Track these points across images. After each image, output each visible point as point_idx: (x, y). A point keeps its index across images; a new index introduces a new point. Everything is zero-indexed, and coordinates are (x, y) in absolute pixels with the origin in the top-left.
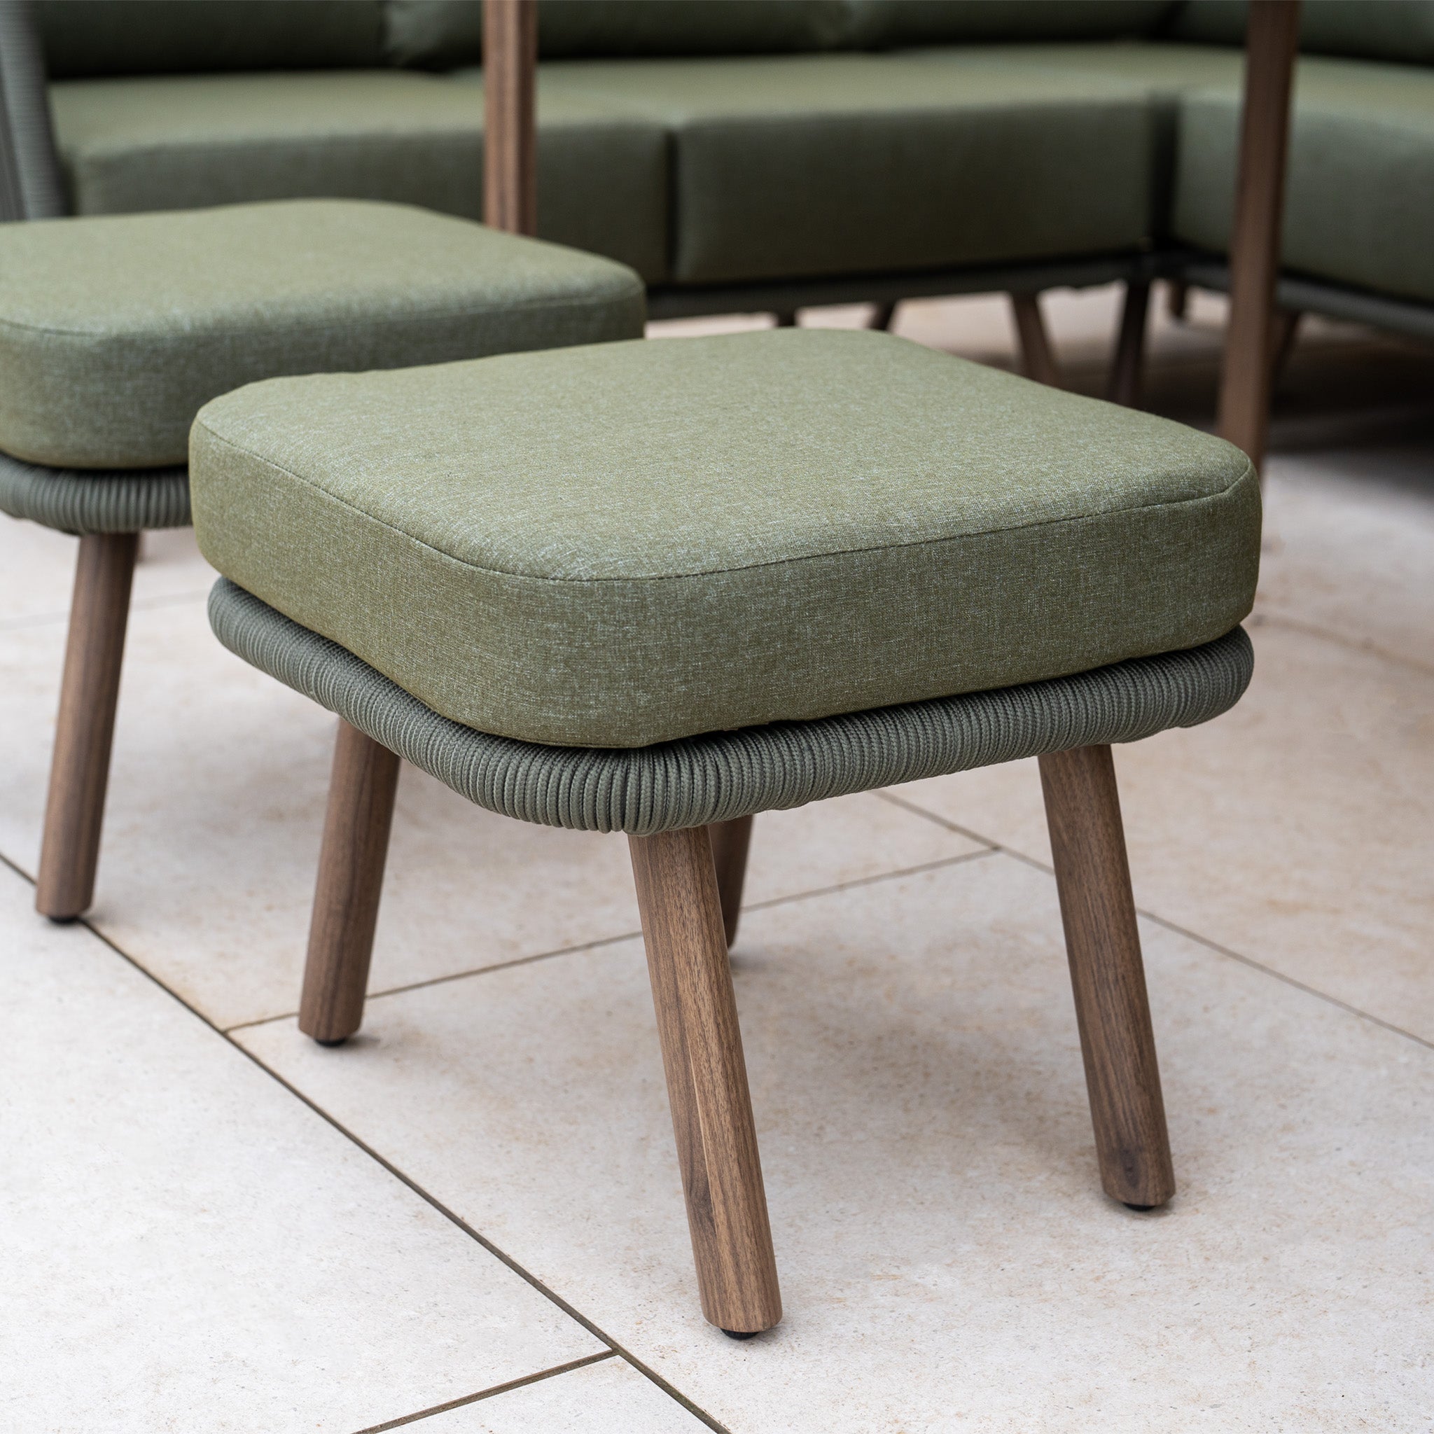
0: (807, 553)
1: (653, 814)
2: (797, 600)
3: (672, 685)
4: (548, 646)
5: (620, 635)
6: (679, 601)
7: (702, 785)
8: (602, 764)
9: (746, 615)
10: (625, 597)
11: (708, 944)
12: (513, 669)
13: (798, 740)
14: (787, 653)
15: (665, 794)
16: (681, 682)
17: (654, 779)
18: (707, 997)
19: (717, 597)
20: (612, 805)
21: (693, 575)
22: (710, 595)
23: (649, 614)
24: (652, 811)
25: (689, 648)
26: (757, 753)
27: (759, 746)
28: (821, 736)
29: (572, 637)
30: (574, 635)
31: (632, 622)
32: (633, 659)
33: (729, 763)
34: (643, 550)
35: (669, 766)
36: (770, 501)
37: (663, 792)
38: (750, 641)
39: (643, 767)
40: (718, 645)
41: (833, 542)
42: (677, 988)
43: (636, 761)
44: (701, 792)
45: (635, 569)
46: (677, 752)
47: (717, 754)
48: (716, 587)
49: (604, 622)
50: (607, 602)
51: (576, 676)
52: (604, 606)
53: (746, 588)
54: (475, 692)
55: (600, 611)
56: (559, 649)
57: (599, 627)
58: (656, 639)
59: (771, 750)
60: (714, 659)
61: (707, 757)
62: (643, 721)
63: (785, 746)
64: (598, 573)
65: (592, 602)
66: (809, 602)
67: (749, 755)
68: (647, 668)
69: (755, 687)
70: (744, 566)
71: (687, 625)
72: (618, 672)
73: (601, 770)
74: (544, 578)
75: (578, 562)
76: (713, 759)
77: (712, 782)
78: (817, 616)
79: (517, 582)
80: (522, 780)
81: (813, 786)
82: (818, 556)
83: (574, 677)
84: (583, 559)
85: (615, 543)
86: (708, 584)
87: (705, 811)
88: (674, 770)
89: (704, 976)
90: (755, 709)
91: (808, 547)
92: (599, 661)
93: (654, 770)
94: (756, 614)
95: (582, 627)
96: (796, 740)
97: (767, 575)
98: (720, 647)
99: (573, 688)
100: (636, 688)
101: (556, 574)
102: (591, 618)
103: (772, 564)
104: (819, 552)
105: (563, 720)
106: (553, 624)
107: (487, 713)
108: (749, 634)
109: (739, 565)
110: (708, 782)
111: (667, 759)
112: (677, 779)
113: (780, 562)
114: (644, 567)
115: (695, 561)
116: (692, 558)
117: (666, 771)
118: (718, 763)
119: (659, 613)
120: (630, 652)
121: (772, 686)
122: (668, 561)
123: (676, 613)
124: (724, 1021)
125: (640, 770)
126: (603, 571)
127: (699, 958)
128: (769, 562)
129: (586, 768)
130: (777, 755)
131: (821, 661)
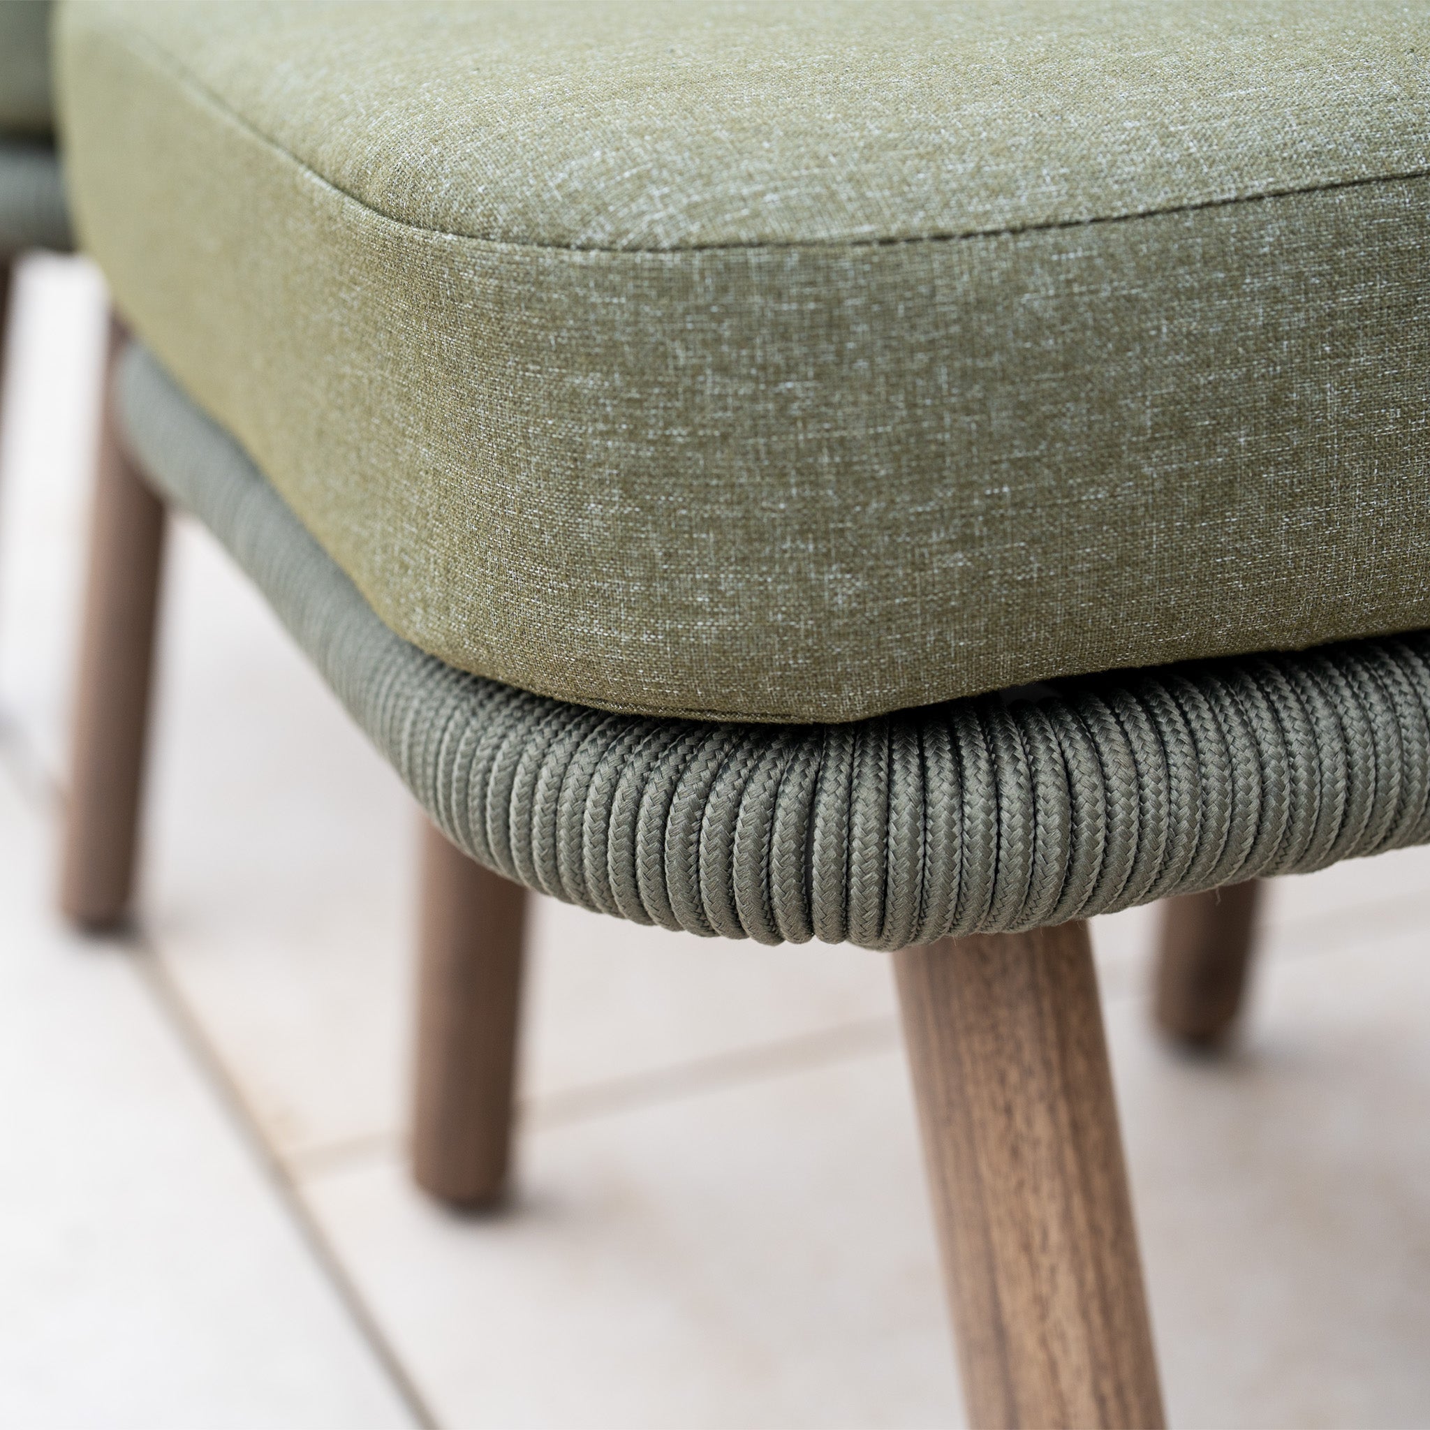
0: (1330, 174)
1: (889, 903)
2: (1298, 310)
3: (925, 551)
4: (578, 439)
5: (771, 406)
6: (940, 309)
7: (1025, 827)
8: (750, 764)
9: (1144, 351)
10: (779, 296)
11: (1077, 1201)
12: (502, 505)
13: (1304, 698)
14: (1267, 460)
15: (920, 851)
16: (950, 542)
17: (887, 808)
18: (1074, 1331)
19: (1057, 296)
20: (775, 877)
21: (986, 234)
22: (1037, 291)
23: (851, 345)
24: (884, 894)
25: (971, 443)
26: (1184, 737)
27: (1192, 716)
28: (1370, 687)
29: (638, 413)
30: (641, 408)
31: (802, 368)
32: (810, 476)
33: (1102, 765)
34: (843, 164)
35: (932, 773)
36: (1237, 46)
37: (914, 845)
38: (1156, 427)
39: (858, 776)
40: (1059, 436)
41: (1409, 143)
42: (996, 1304)
43: (842, 760)
44: (1020, 846)
45: (812, 216)
46: (961, 734)
47: (1071, 739)
48: (1053, 268)
49: (722, 369)
50: (727, 312)
51: (654, 523)
52: (720, 322)
53: (1144, 273)
54: (432, 566)
55: (709, 336)
56: (606, 449)
57: (710, 384)
58: (873, 419)
59: (1225, 728)
60: (1047, 478)
61: (1042, 747)
62: (848, 652)
63: (1266, 715)
64: (703, 226)
65: (686, 312)
66: (1332, 315)
67: (1162, 743)
68: (850, 501)
69: (1173, 558)
70: (1141, 209)
71: (967, 377)
72: (768, 514)
73: (746, 782)
74: (559, 246)
75: (651, 198)
76: (1056, 755)
77: (1052, 817)
78: (1357, 355)
79: (494, 261)
80: (546, 800)
81: (1343, 825)
82: (1361, 182)
83: (649, 527)
84: (666, 190)
85: (766, 145)
86: (1029, 260)
87: (1034, 895)
88: (946, 786)
89: (1066, 1281)
90: (1174, 619)
91: (1335, 155)
92: (714, 482)
93: (890, 783)
94: (1175, 346)
95: (662, 385)
96: (1298, 700)
97: (1208, 236)
98: (1064, 440)
99: (647, 557)
100: (821, 560)
101: (590, 232)
102: (687, 358)
103: (1225, 203)
104: (1365, 171)
105: (627, 646)
106: (586, 376)
107: (458, 623)
108: (1153, 406)
109: (1125, 206)
110: (1040, 818)
111: (928, 754)
112: (952, 810)
113: (1250, 199)
114: (841, 208)
115: (994, 193)
116: (986, 186)
117: (924, 788)
118: (1073, 764)
119: (880, 343)
120: (800, 455)
121: (1223, 552)
122: (914, 192)
123: (932, 342)
124: (1119, 1391)
125: (851, 782)
126: (719, 220)
127: (1055, 1236)
128: (1217, 198)
129: (706, 775)
130: (1242, 742)
131: (1368, 485)
